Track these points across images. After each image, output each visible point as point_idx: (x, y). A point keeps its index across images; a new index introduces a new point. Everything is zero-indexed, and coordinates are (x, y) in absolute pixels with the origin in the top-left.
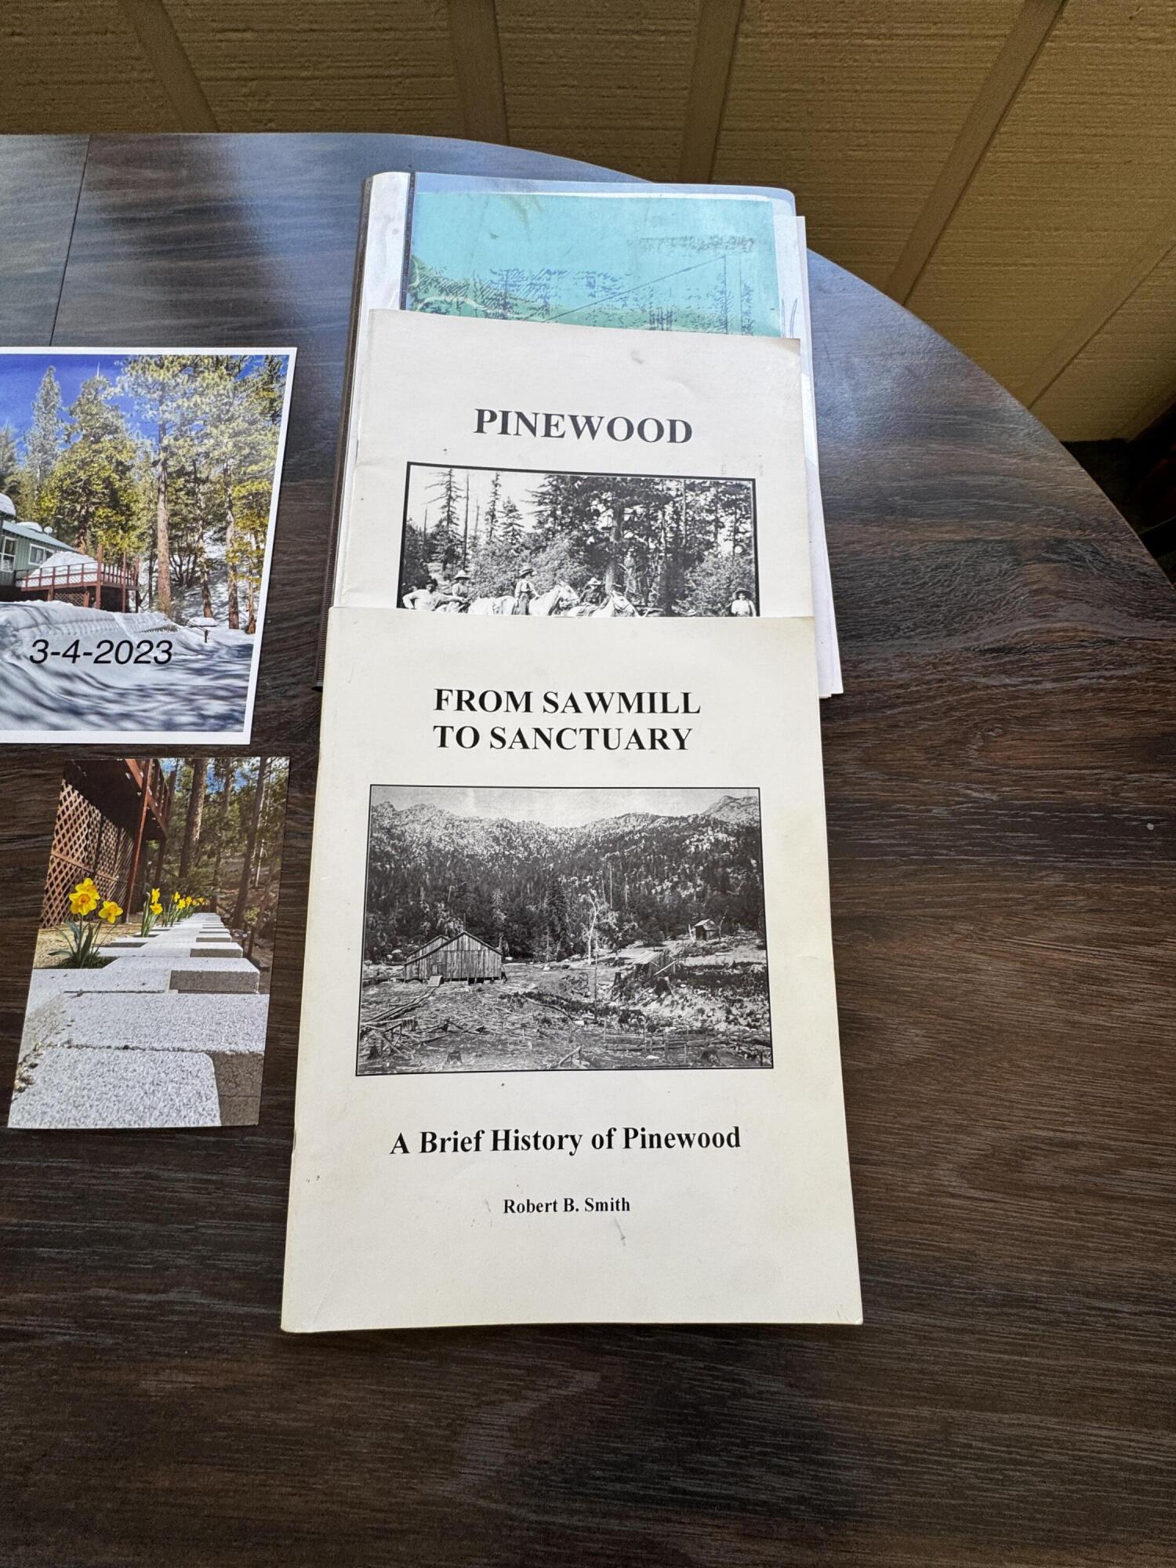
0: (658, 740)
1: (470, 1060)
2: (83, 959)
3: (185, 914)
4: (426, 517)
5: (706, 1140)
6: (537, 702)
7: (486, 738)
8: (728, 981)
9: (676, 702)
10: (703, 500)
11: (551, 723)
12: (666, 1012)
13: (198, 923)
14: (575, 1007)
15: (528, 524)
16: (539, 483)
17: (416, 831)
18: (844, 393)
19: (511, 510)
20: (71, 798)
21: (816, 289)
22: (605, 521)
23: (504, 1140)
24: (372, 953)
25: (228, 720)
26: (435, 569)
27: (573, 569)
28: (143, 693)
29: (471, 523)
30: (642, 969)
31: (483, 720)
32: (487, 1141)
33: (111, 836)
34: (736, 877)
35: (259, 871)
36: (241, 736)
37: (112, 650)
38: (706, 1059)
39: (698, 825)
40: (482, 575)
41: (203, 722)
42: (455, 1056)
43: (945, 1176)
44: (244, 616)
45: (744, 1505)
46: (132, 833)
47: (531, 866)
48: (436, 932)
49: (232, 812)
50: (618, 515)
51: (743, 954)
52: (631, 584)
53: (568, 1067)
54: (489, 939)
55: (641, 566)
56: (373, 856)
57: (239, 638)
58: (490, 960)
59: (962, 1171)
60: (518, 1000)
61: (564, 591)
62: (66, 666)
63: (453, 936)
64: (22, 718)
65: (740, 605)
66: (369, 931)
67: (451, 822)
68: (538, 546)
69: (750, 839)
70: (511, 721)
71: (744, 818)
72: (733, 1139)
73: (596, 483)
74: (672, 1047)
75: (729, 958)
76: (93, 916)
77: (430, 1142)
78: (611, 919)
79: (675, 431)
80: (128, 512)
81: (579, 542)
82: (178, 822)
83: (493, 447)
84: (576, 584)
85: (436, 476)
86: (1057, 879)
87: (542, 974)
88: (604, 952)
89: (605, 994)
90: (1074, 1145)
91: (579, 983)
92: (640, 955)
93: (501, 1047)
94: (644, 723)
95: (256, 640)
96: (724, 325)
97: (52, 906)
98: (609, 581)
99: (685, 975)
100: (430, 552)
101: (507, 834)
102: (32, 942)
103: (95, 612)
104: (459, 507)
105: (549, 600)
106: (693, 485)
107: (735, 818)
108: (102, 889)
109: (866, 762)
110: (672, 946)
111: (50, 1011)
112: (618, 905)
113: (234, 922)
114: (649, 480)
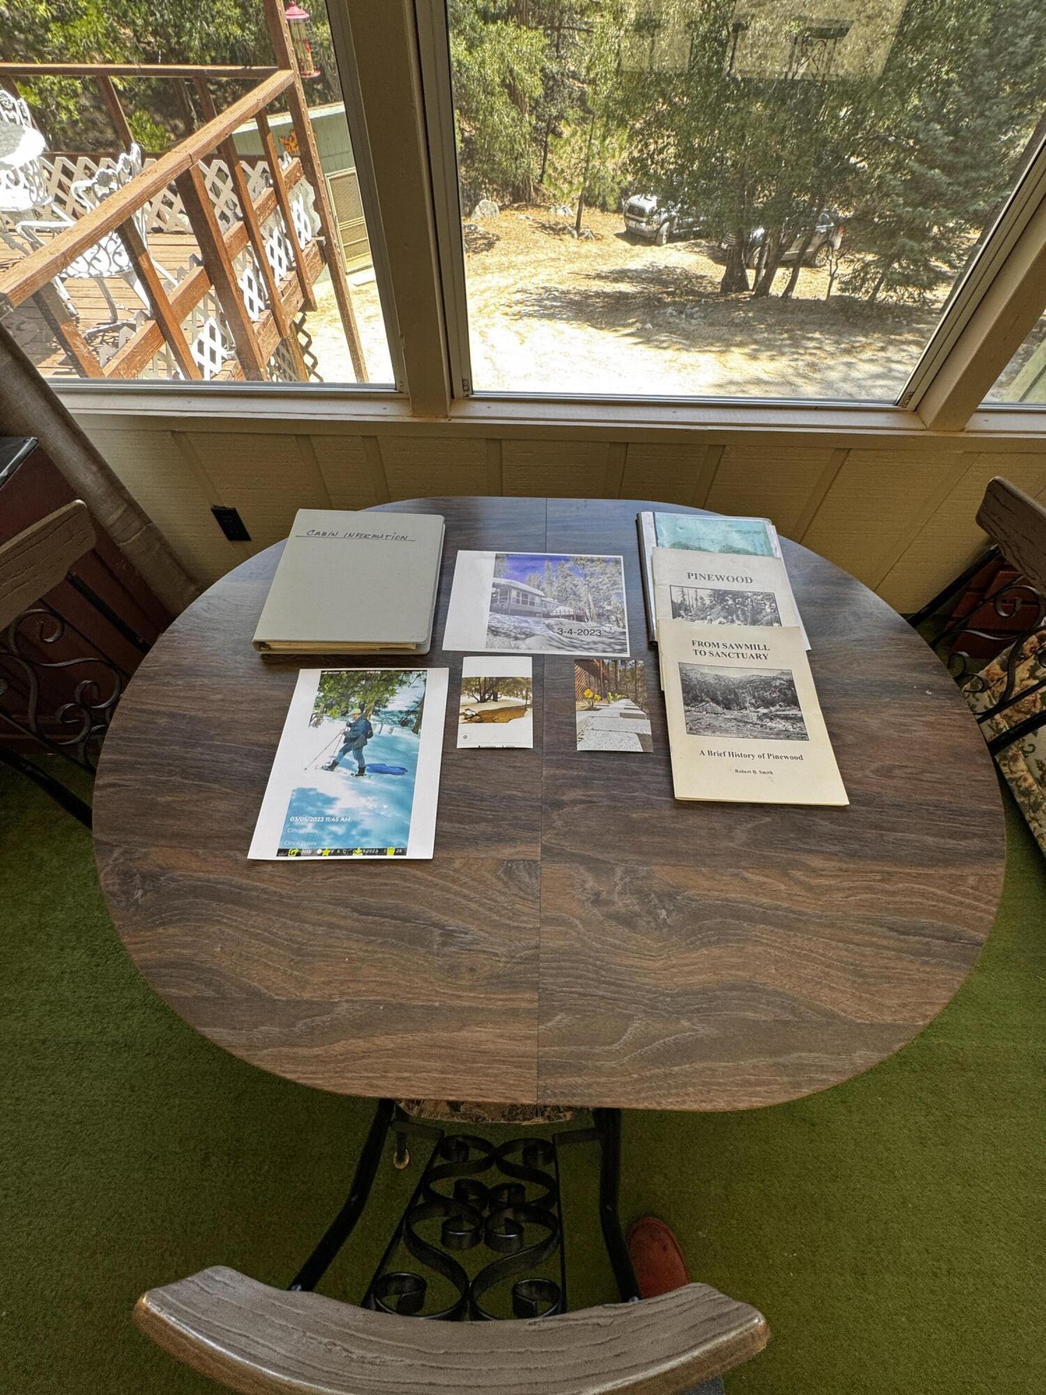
0: (758, 656)
1: (718, 733)
2: (591, 709)
3: (620, 699)
4: (678, 600)
5: (792, 758)
6: (721, 645)
7: (708, 654)
8: (791, 718)
9: (762, 647)
10: (759, 598)
11: (727, 651)
12: (774, 725)
13: (624, 701)
14: (747, 723)
15: (707, 602)
16: (709, 592)
17: (692, 675)
18: (795, 572)
19: (702, 598)
20: (578, 669)
21: (782, 545)
22: (730, 602)
23: (731, 754)
24: (686, 704)
25: (623, 651)
26: (682, 612)
27: (723, 614)
28: (595, 643)
29: (690, 600)
30: (764, 714)
31: (707, 649)
32: (727, 754)
33: (593, 679)
34: (788, 692)
35: (640, 689)
36: (628, 655)
37: (581, 632)
38: (788, 737)
39: (775, 679)
40: (696, 615)
41: (614, 651)
42: (714, 732)
43: (868, 773)
44: (621, 624)
45: (823, 852)
46: (599, 678)
47: (727, 686)
48: (702, 701)
49: (628, 674)
50: (734, 601)
51: (795, 712)
52: (742, 618)
53: (747, 737)
54: (718, 703)
55: (744, 613)
56: (682, 680)
57: (621, 630)
58: (719, 709)
59: (872, 772)
60: (730, 720)
61: (721, 619)
62: (569, 635)
63: (708, 702)
64: (559, 648)
65: (776, 625)
66: (684, 698)
67: (702, 674)
68: (711, 608)
69: (791, 683)
70: (714, 650)
71: (788, 678)
72: (801, 758)
73: (726, 593)
74: (777, 734)
75: (790, 713)
76: (592, 698)
77: (710, 753)
78: (753, 701)
79: (747, 580)
80: (579, 596)
81: (724, 607)
82: (612, 676)
83: (692, 582)
84: (725, 618)
85: (677, 589)
86: (888, 700)
87: (735, 713)
88: (753, 709)
89: (755, 719)
90: (906, 767)
91: (747, 716)
92: (763, 710)
93: (726, 731)
94: (754, 652)
95: (627, 630)
96: (756, 554)
97: (578, 695)
98: (734, 617)
99: (778, 716)
100: (680, 609)
101: (718, 678)
102: (574, 705)
103: (575, 622)
104: (686, 597)
105: (718, 621)
106: (755, 594)
107: (785, 677)
108: (593, 691)
109: (822, 668)
110: (773, 709)
111: (585, 722)
112: (754, 697)
113: (635, 701)
114: (742, 592)
